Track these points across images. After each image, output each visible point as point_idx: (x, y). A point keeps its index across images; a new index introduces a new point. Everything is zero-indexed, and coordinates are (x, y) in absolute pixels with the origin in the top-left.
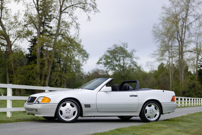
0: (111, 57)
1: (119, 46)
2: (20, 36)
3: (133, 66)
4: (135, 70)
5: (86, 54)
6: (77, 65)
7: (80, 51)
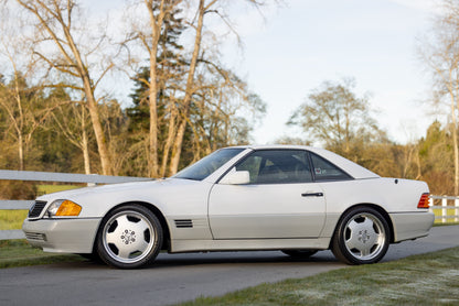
0: (318, 109)
1: (336, 85)
2: (112, 66)
3: (369, 129)
4: (374, 137)
5: (260, 103)
6: (241, 130)
7: (247, 99)
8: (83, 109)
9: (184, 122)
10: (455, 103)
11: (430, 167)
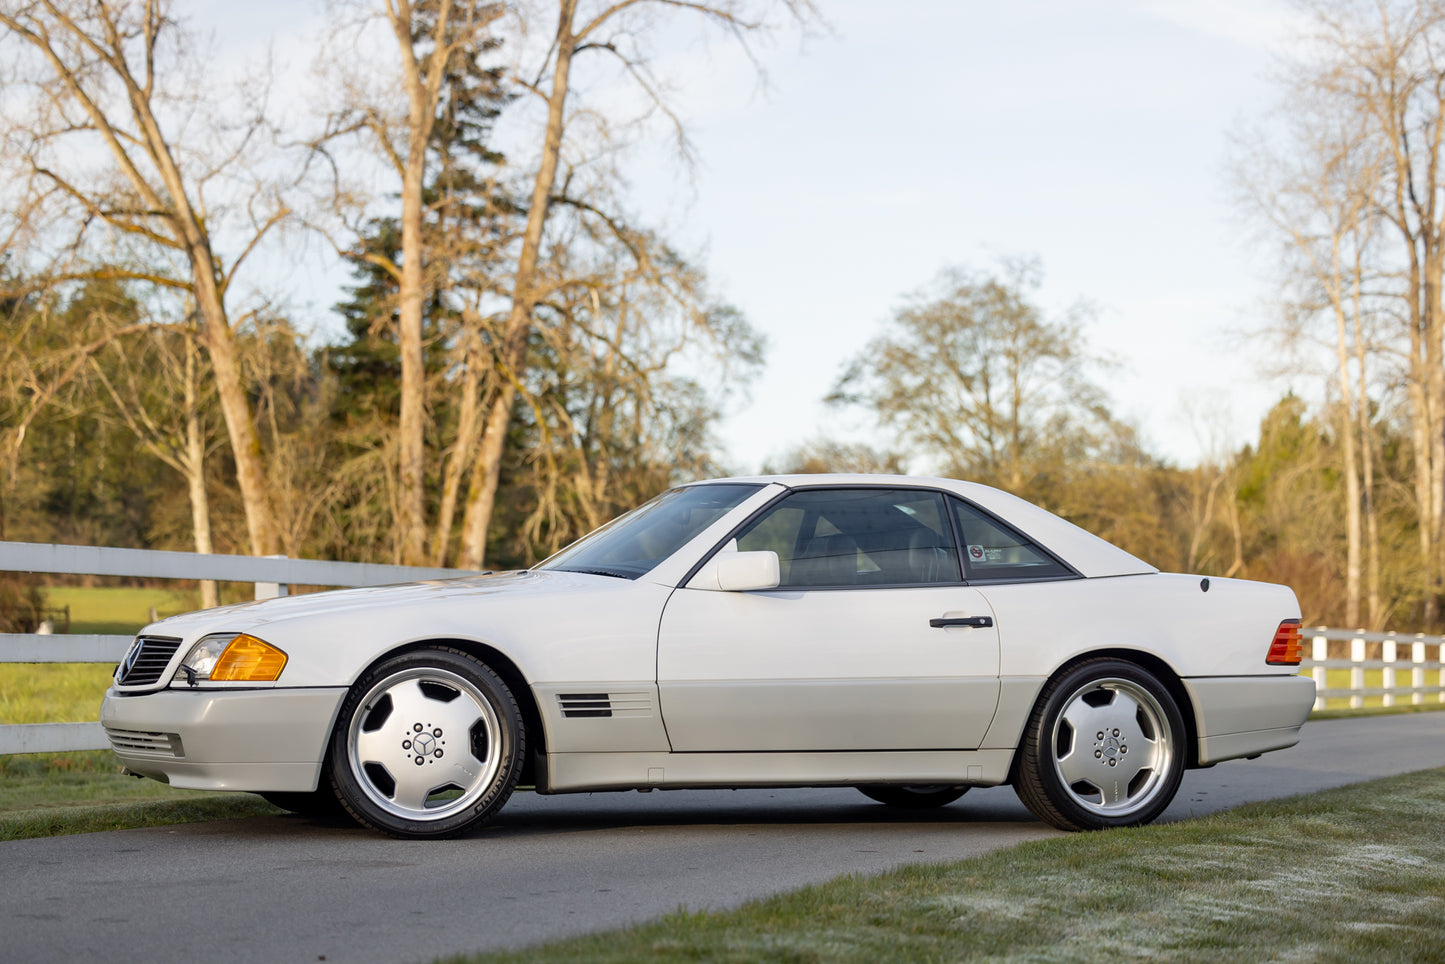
0: (923, 354)
1: (981, 281)
2: (283, 214)
3: (1081, 419)
4: (1096, 444)
5: (745, 337)
6: (684, 419)
7: (703, 320)
8: (190, 349)
9: (508, 391)
10: (1348, 341)
11: (1270, 539)
